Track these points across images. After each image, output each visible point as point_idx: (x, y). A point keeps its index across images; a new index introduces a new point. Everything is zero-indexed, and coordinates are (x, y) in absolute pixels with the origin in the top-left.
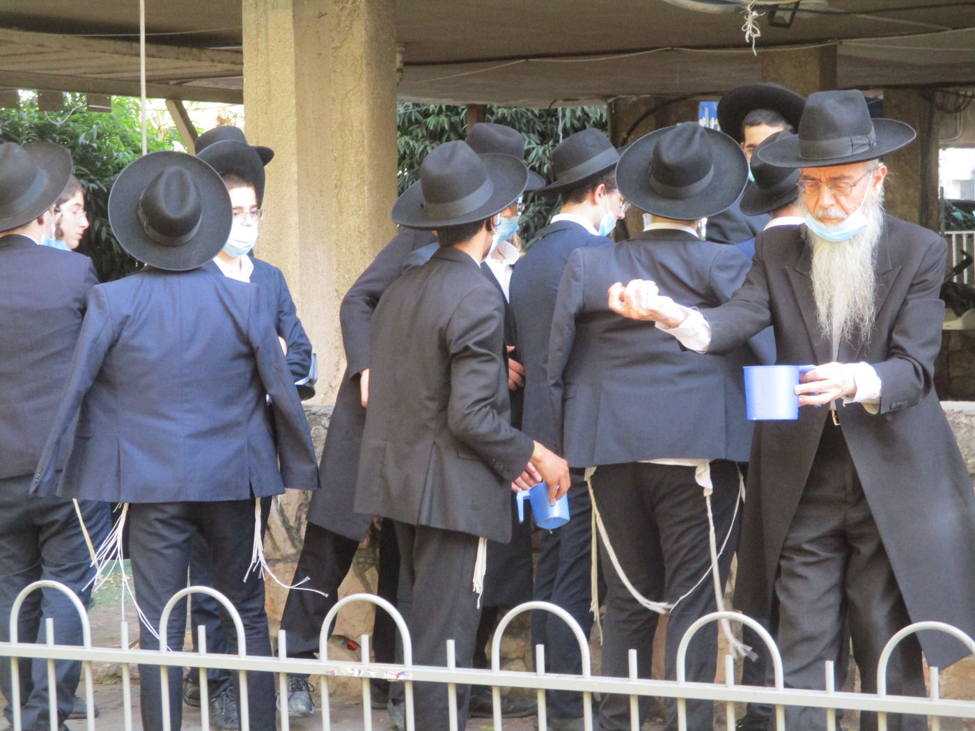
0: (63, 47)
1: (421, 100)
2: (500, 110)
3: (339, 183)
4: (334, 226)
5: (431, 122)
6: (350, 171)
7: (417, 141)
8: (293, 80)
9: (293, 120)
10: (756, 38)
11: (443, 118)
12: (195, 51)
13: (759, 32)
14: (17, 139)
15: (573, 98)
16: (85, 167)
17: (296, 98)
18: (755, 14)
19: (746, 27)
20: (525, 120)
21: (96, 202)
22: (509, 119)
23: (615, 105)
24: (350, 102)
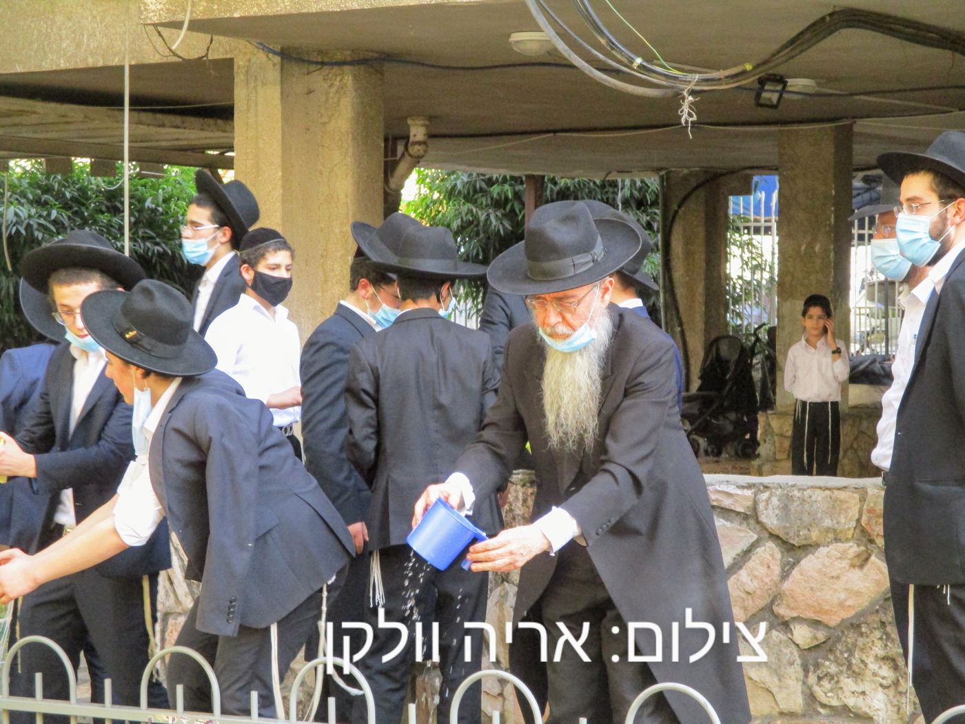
0: (86, 117)
1: (482, 170)
2: (563, 180)
3: (325, 253)
4: (319, 294)
5: (495, 190)
6: (335, 241)
7: (482, 209)
8: (280, 153)
9: (279, 192)
10: (692, 122)
11: (507, 187)
12: (220, 122)
13: (695, 116)
14: (85, 202)
15: (626, 170)
16: (152, 230)
17: (283, 171)
18: (691, 98)
19: (682, 111)
20: (587, 190)
21: (161, 265)
22: (572, 188)
23: (668, 178)
24: (336, 175)
